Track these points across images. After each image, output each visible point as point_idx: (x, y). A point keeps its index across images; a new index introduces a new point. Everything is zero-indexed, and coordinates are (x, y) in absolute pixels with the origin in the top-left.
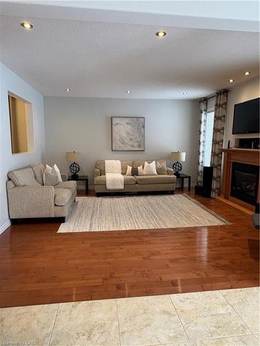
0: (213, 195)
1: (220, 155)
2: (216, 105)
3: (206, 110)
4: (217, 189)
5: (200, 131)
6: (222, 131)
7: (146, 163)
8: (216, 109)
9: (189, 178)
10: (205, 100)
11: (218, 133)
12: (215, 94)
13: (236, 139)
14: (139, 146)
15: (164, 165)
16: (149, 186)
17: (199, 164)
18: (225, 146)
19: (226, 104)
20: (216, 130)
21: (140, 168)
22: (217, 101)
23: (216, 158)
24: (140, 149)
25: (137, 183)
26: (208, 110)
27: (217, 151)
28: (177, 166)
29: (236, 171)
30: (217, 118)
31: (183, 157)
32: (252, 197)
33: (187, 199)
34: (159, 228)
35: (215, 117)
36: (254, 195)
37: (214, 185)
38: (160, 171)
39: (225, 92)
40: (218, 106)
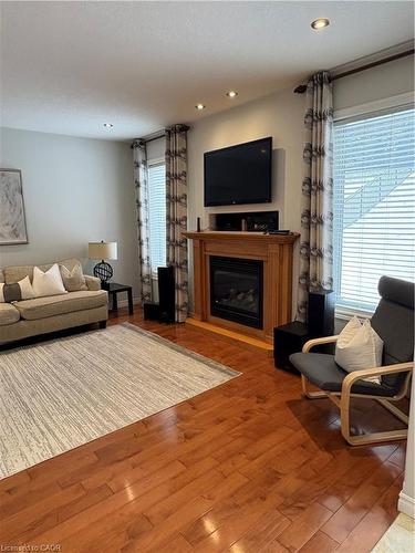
0: (179, 317)
1: (184, 245)
2: (168, 152)
3: (145, 163)
4: (185, 305)
5: (138, 201)
6: (183, 201)
7: (37, 271)
8: (168, 160)
9: (129, 290)
10: (142, 143)
11: (177, 205)
12: (164, 132)
13: (211, 215)
14: (15, 233)
15: (77, 270)
16: (53, 320)
17: (142, 262)
18: (191, 228)
19: (185, 151)
20: (172, 199)
21: (24, 284)
22: (168, 145)
23: (178, 249)
24: (17, 241)
25: (22, 319)
26: (150, 162)
27: (178, 238)
28: (102, 269)
29: (219, 272)
30: (172, 177)
31: (113, 252)
32: (253, 314)
33: (135, 334)
34: (114, 429)
35: (168, 174)
36: (255, 310)
37: (180, 298)
38: (70, 285)
39: (184, 129)
40: (171, 155)
